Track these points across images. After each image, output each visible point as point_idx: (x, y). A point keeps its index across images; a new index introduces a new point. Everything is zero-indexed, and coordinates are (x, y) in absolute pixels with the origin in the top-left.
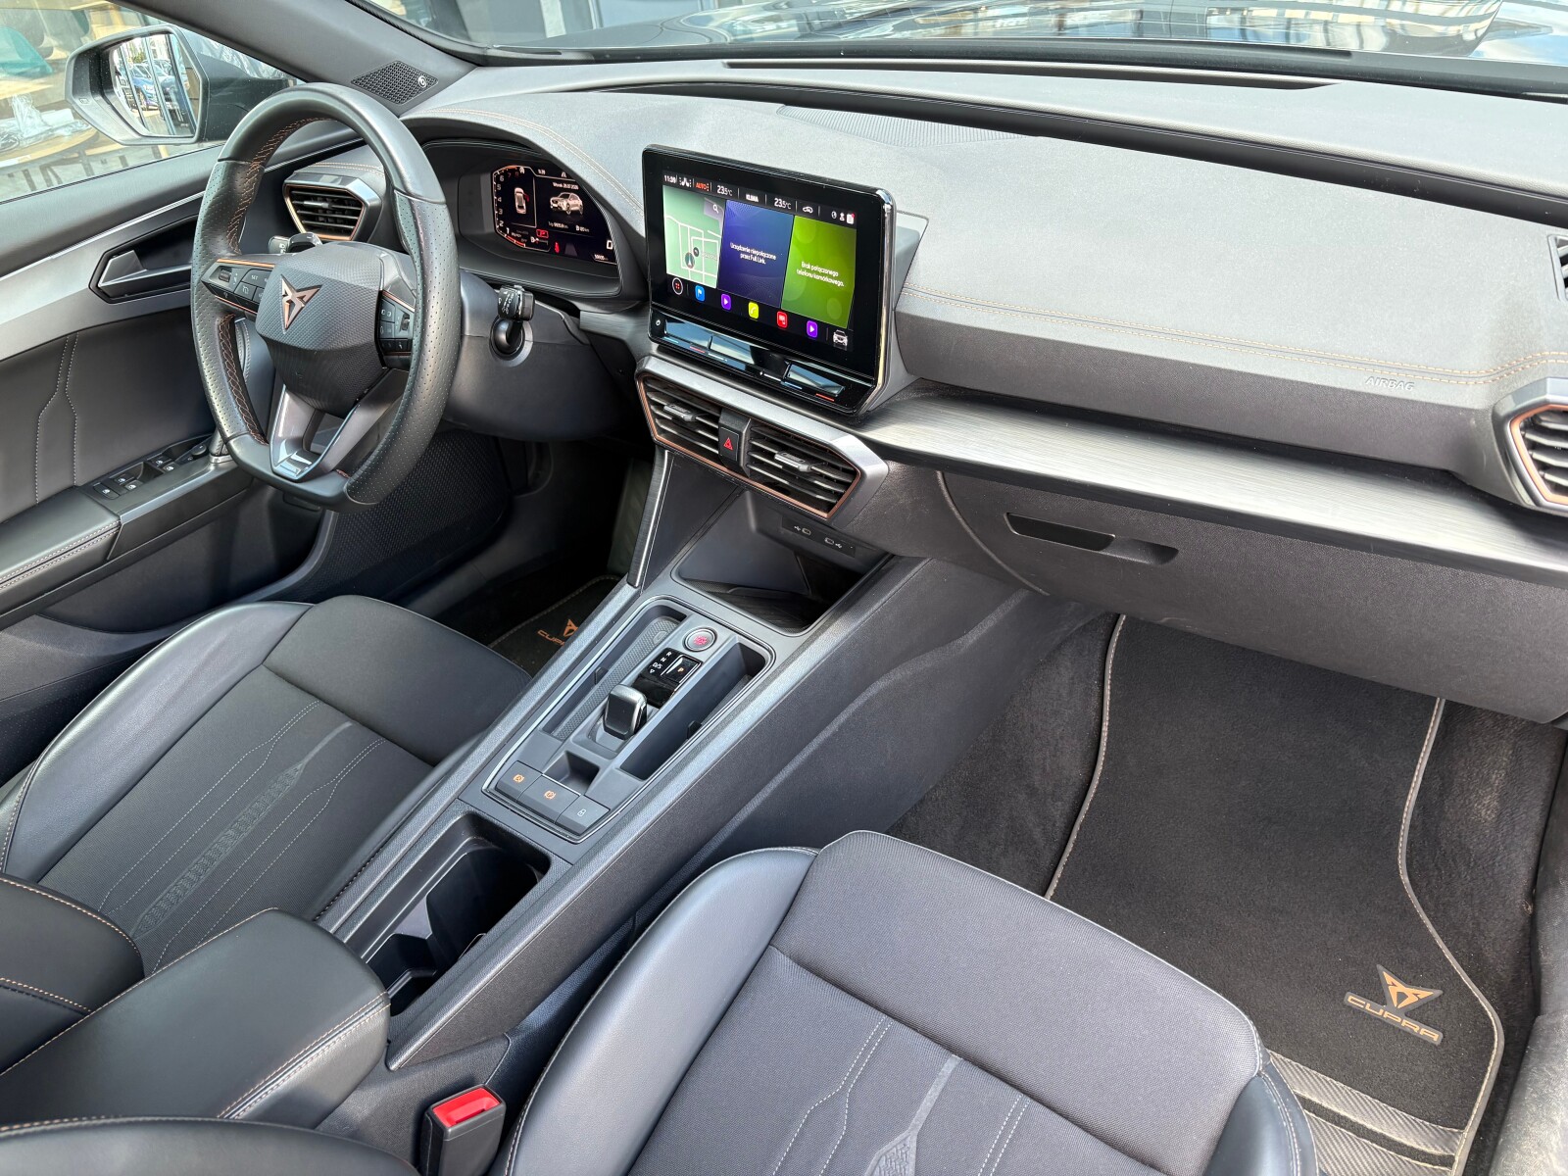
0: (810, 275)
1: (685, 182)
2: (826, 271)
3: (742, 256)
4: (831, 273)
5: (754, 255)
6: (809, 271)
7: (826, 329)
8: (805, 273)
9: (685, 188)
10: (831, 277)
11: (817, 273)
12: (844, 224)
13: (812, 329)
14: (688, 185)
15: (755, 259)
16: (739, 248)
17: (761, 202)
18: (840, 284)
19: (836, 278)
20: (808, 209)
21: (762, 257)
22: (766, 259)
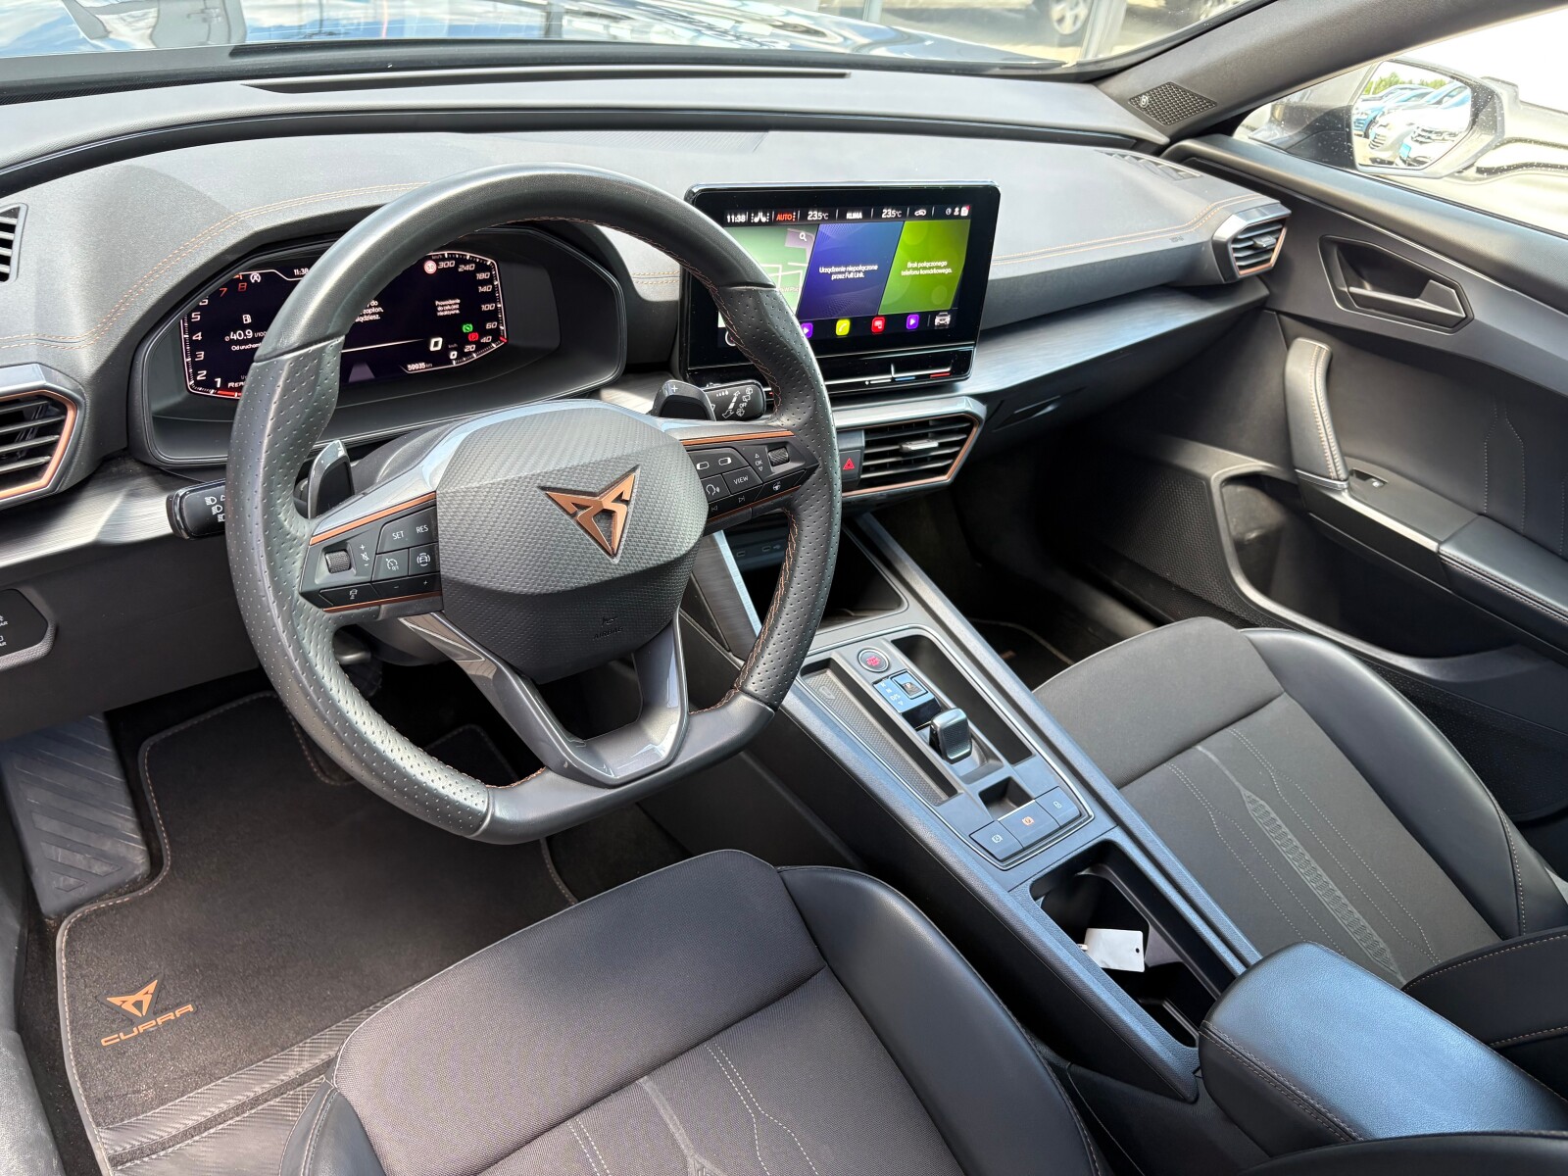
0: (917, 273)
1: (761, 217)
2: (933, 264)
3: (834, 277)
4: (939, 264)
5: (850, 272)
6: (914, 269)
7: (927, 317)
8: (911, 272)
9: (760, 223)
10: (938, 267)
11: (925, 268)
12: (959, 217)
13: (912, 322)
14: (764, 220)
15: (851, 276)
16: (828, 270)
17: (866, 216)
18: (949, 271)
19: (945, 267)
20: (921, 212)
21: (859, 272)
22: (865, 272)
